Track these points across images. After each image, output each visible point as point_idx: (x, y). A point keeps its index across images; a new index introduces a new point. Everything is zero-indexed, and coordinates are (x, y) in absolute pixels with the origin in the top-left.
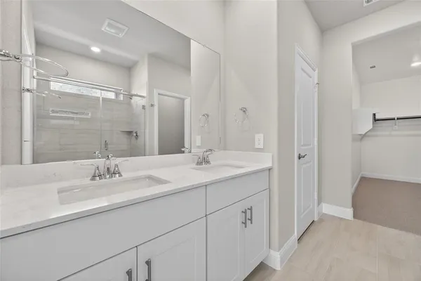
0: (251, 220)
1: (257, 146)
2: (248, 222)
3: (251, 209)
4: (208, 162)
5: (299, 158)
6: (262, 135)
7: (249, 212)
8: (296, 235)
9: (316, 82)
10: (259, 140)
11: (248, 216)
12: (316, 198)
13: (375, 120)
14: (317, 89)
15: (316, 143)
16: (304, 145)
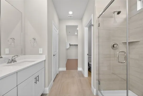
0: (38, 80)
1: (40, 53)
2: (37, 81)
3: (38, 76)
4: (15, 61)
5: (54, 56)
6: (42, 49)
7: (37, 78)
8: (53, 80)
9: (58, 33)
10: (41, 51)
11: (37, 79)
12: (58, 67)
13: (70, 45)
14: (58, 36)
15: (58, 51)
16: (55, 52)
